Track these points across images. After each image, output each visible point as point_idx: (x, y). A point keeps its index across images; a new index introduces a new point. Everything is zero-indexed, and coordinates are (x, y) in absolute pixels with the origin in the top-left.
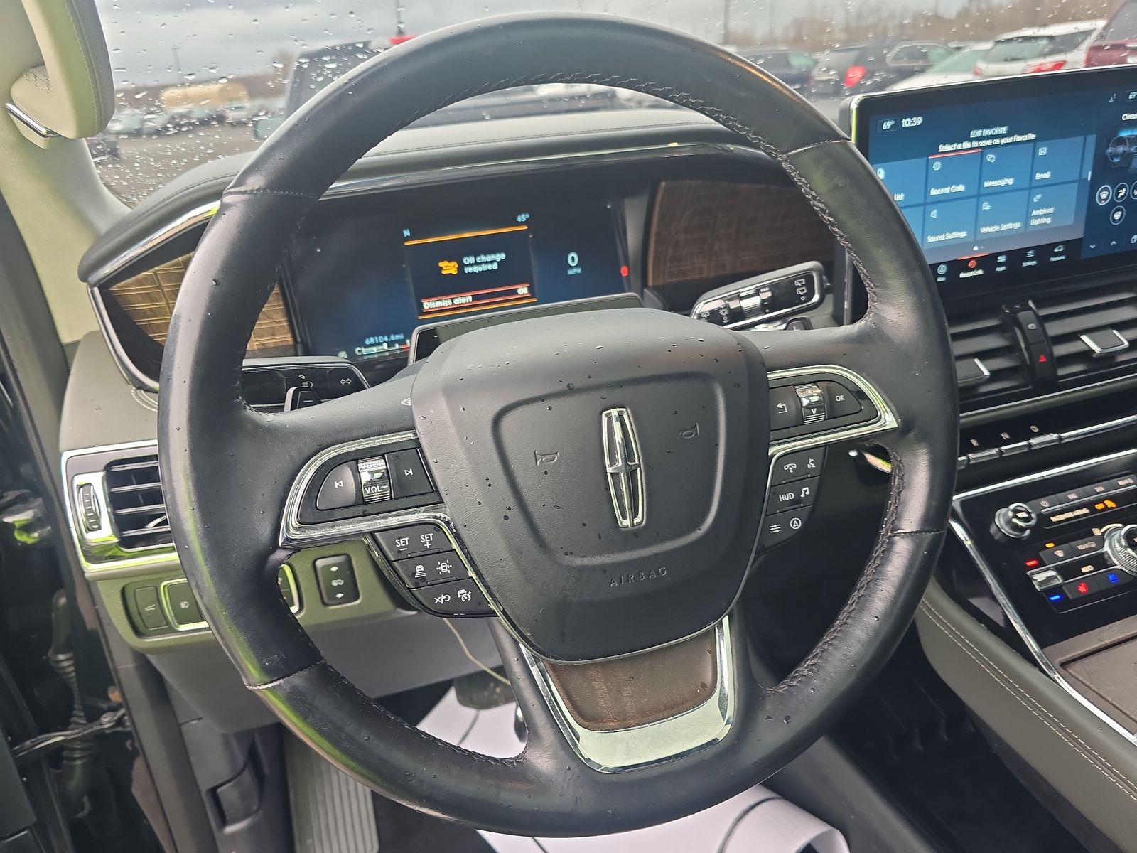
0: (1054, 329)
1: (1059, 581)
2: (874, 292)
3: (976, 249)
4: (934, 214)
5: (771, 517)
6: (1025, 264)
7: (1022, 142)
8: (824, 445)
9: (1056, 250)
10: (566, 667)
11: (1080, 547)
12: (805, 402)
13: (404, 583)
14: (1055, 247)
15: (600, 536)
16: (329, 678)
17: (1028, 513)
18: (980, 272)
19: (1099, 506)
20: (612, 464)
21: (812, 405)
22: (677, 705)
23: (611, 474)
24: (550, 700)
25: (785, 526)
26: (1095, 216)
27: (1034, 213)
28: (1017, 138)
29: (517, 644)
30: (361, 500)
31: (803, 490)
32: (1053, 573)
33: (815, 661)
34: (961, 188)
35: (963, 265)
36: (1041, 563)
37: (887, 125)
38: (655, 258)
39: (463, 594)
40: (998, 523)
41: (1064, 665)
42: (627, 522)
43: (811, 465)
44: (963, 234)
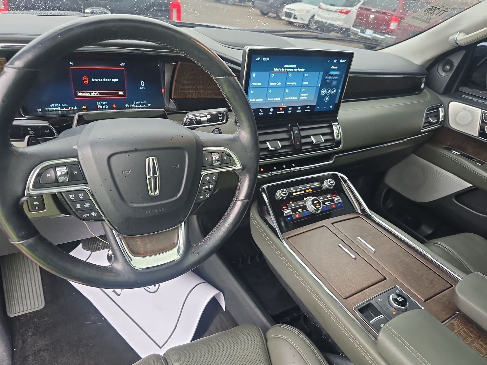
0: (303, 133)
1: (291, 213)
2: (239, 126)
3: (283, 104)
4: (270, 91)
5: (200, 194)
6: (297, 111)
7: (300, 71)
8: (219, 172)
9: (307, 108)
10: (128, 237)
11: (299, 203)
12: (214, 159)
13: (72, 210)
14: (307, 107)
15: (143, 198)
16: (43, 240)
17: (286, 192)
18: (283, 112)
19: (307, 191)
20: (149, 175)
21: (216, 160)
22: (165, 249)
23: (149, 178)
24: (122, 248)
25: (204, 196)
26: (320, 98)
27: (302, 95)
28: (299, 70)
29: (112, 230)
30: (56, 181)
31: (211, 185)
32: (290, 211)
33: (209, 236)
34: (280, 84)
35: (278, 109)
36: (287, 208)
37: (258, 59)
38: (175, 88)
39: (94, 214)
40: (277, 195)
41: (287, 238)
42: (152, 194)
43: (214, 178)
44: (279, 99)
